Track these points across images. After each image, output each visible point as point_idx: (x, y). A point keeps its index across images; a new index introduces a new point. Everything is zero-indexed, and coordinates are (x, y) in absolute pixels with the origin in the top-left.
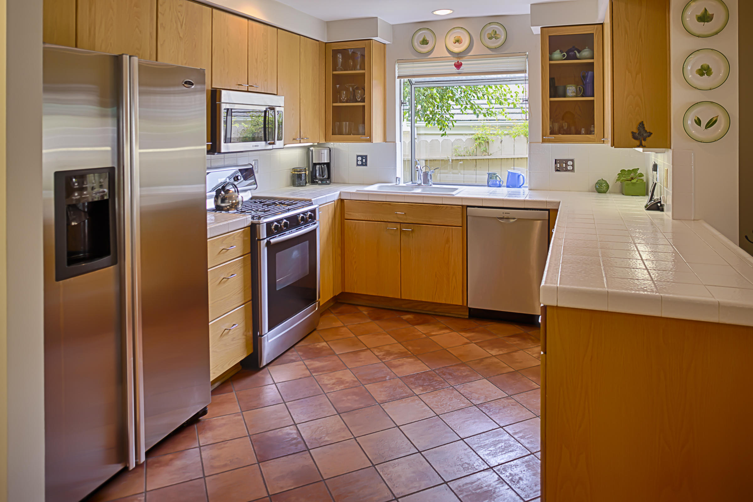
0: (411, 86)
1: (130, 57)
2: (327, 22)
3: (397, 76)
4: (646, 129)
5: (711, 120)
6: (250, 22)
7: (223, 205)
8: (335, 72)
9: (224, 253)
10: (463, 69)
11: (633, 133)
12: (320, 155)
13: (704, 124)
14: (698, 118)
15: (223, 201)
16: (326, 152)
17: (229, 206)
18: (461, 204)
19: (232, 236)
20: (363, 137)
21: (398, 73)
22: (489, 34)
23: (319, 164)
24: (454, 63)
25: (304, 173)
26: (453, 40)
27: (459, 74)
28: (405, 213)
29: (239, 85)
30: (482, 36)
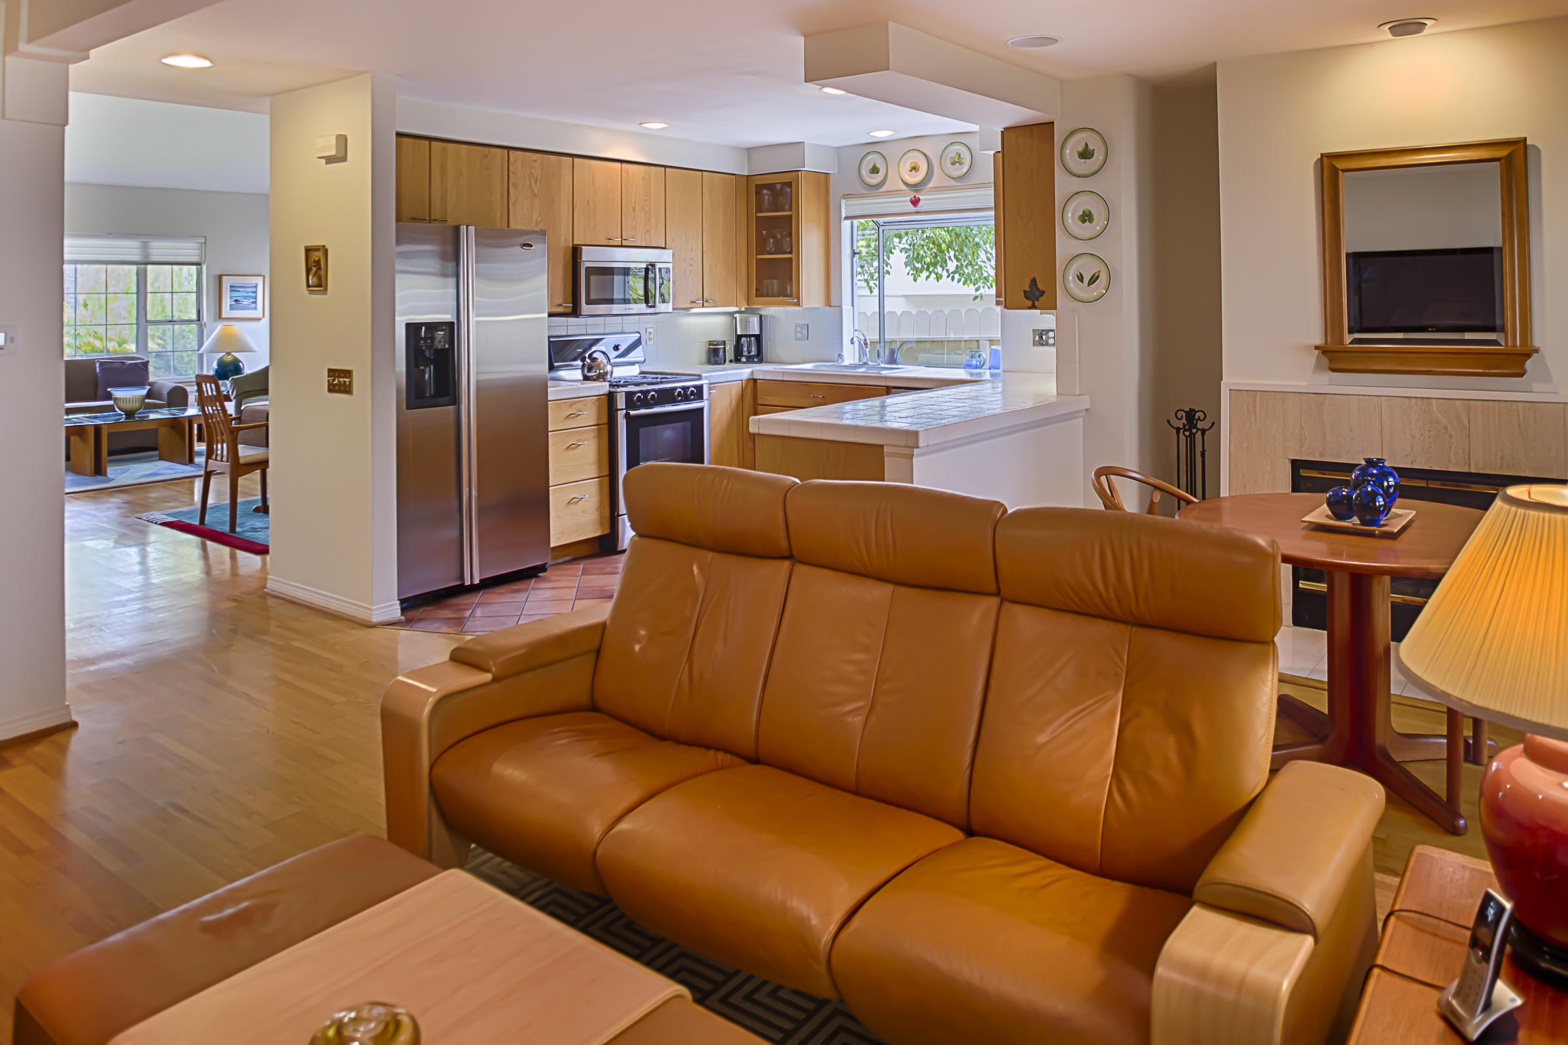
0: (879, 228)
1: (467, 226)
2: (749, 149)
3: (844, 215)
4: (1039, 287)
5: (1094, 275)
6: (624, 165)
7: (589, 374)
8: (759, 215)
9: (572, 418)
10: (922, 206)
11: (1025, 291)
12: (746, 323)
13: (1086, 280)
14: (1080, 273)
15: (590, 370)
16: (755, 320)
17: (595, 375)
18: (884, 384)
19: (583, 403)
20: (789, 300)
21: (845, 212)
22: (951, 158)
23: (746, 336)
24: (909, 198)
25: (722, 347)
26: (908, 167)
27: (917, 213)
28: (823, 397)
29: (609, 239)
30: (943, 161)
